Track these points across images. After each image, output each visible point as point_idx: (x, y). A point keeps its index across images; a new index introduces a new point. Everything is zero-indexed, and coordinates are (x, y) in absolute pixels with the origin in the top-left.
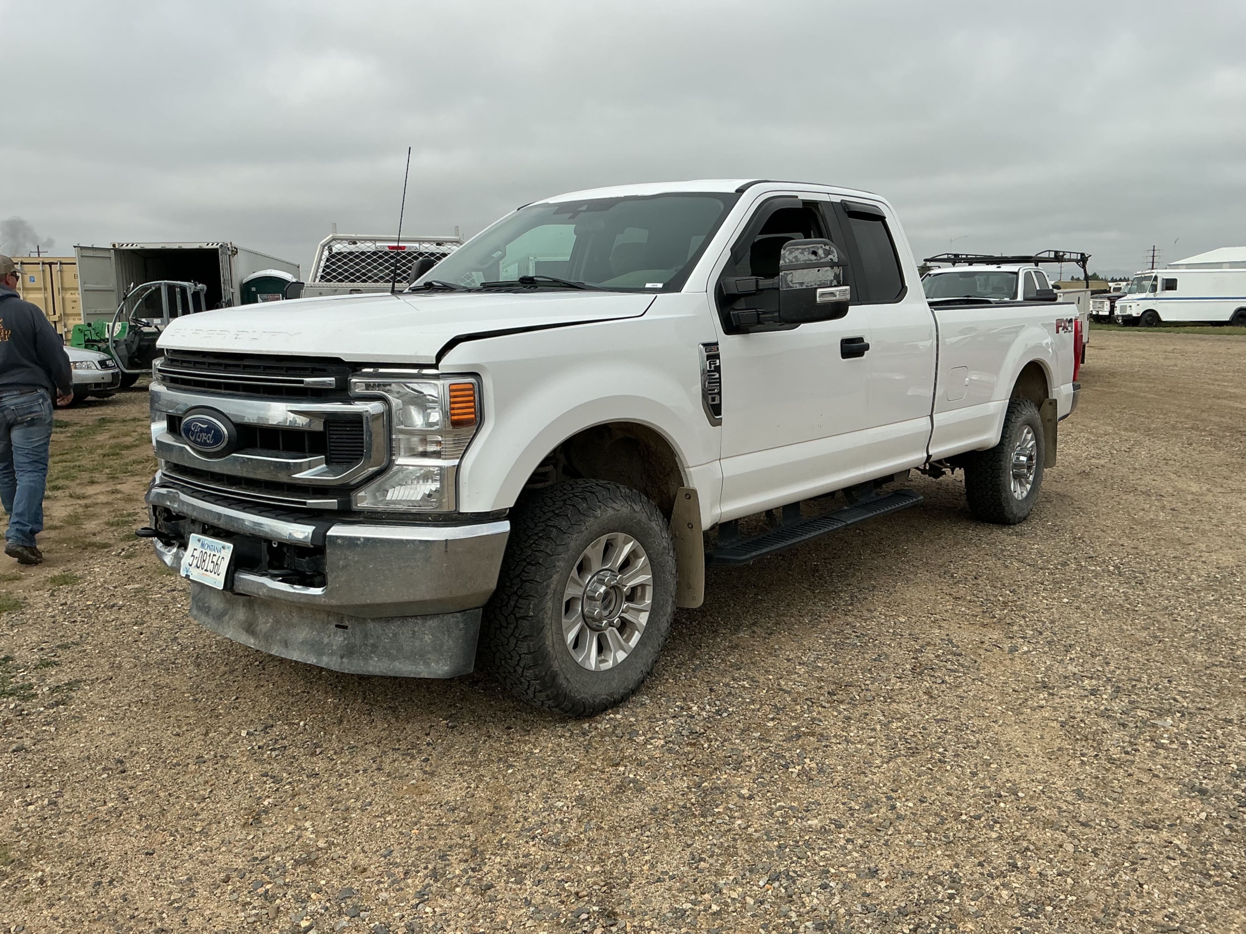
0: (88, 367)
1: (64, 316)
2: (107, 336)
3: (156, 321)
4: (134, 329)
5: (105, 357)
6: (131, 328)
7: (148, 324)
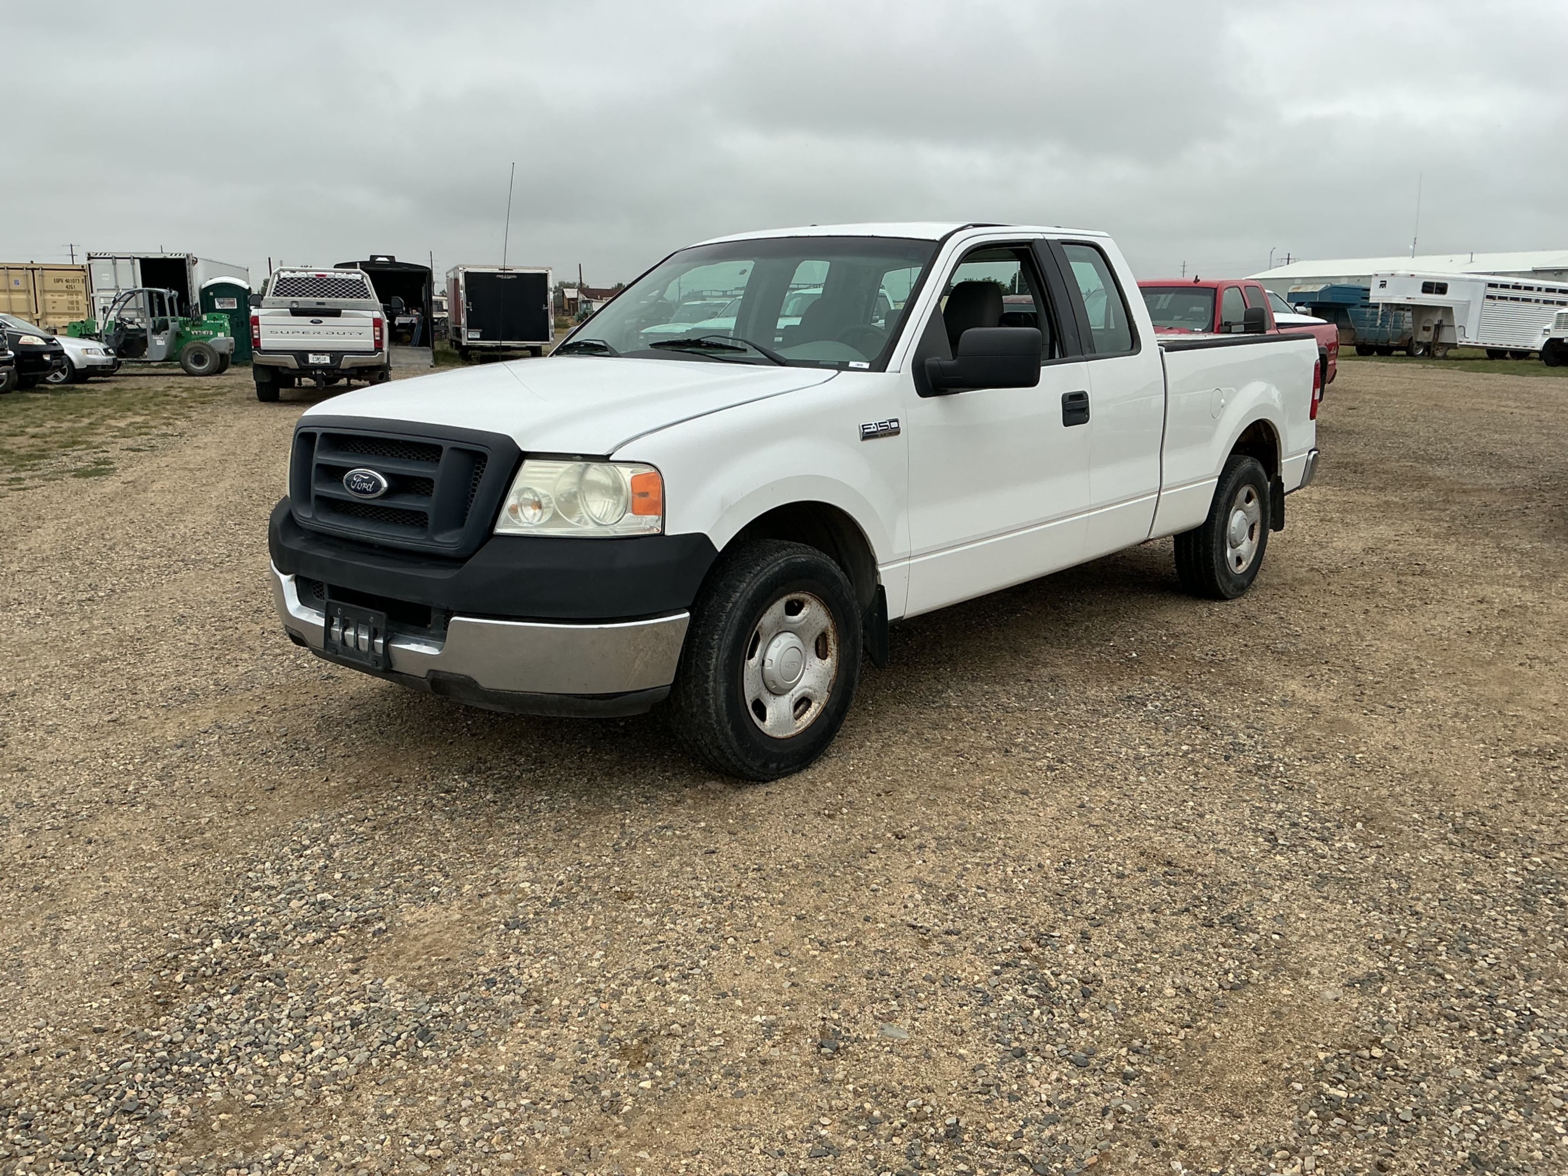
0: (96, 354)
1: (46, 314)
2: (97, 331)
3: (137, 320)
4: (120, 326)
5: (106, 347)
6: (117, 325)
7: (131, 323)
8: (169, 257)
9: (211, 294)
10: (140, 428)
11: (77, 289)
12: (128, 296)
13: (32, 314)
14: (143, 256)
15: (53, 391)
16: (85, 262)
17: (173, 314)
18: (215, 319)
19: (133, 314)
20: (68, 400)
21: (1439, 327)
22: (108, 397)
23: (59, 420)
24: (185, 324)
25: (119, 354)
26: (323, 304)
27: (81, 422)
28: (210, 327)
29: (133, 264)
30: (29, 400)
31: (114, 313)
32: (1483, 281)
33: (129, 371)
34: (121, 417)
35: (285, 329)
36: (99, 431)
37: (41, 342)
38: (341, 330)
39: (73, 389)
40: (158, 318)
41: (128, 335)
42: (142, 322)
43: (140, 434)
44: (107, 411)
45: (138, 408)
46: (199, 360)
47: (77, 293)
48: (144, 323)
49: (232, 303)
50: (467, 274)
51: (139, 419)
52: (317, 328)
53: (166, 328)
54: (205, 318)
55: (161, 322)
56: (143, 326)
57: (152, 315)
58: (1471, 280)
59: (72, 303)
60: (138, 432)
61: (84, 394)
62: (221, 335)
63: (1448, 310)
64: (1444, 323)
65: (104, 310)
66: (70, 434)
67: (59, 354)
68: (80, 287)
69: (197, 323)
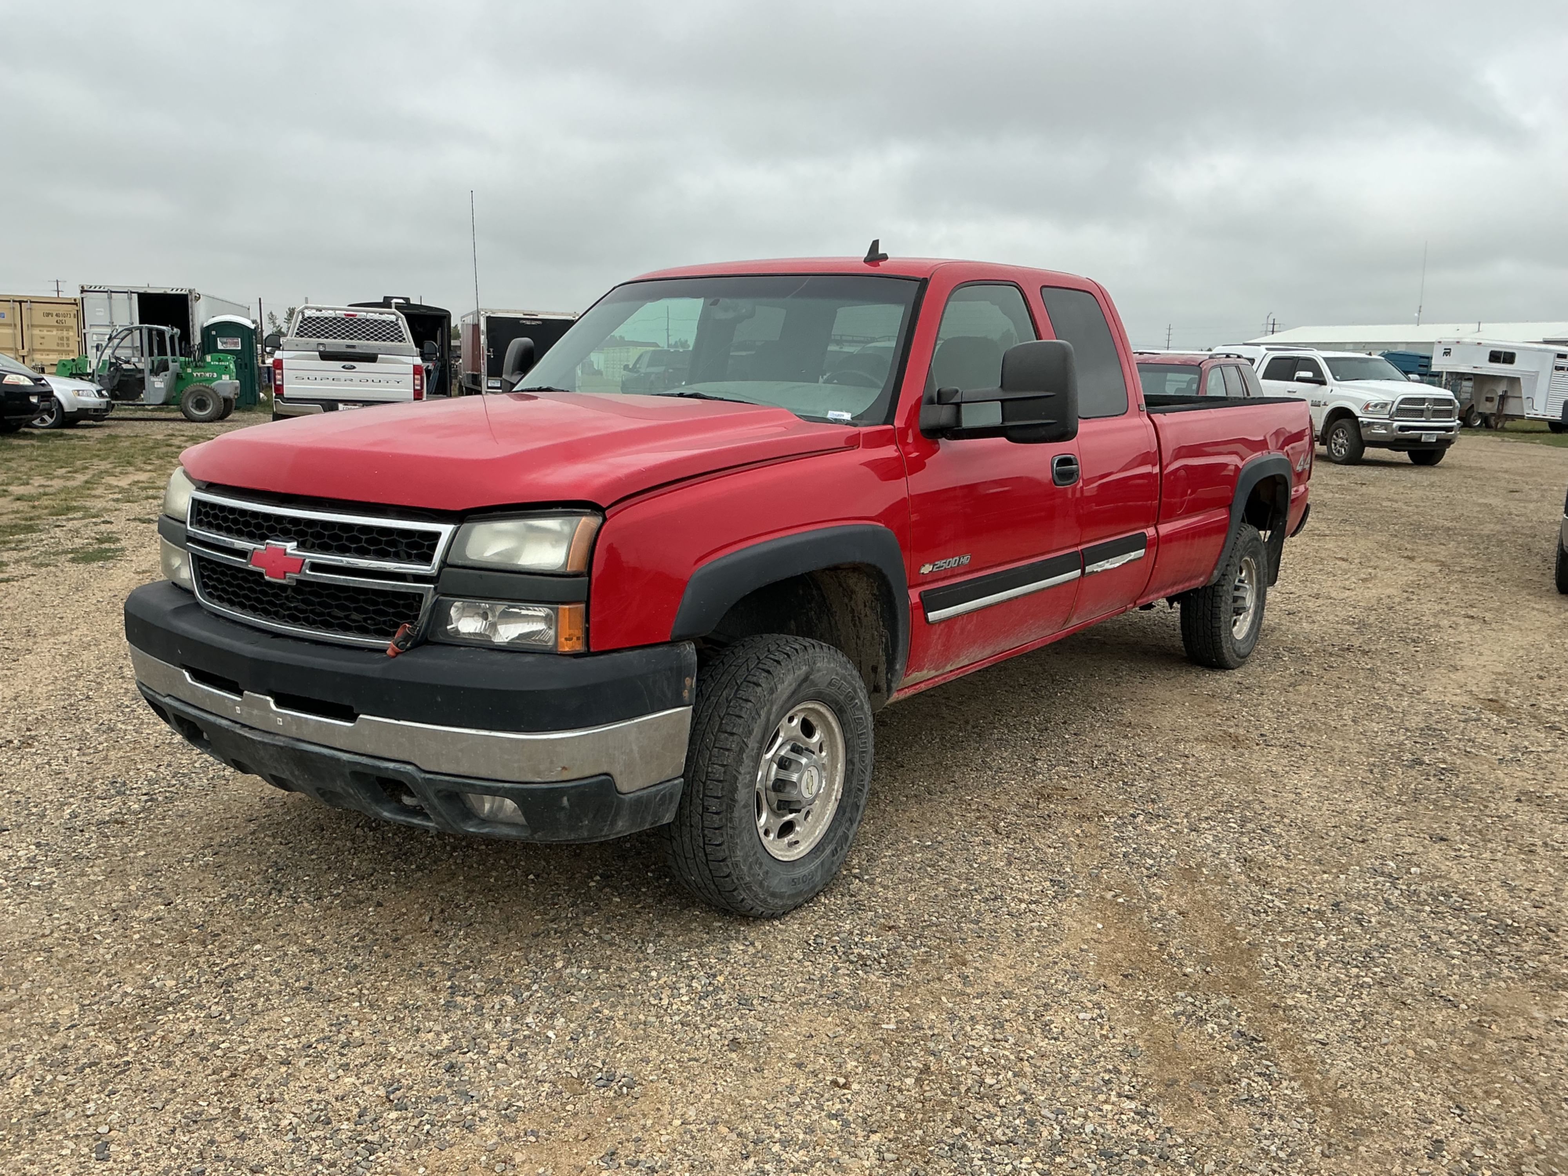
0: (88, 396)
1: (32, 351)
2: (89, 371)
3: (134, 360)
4: (115, 365)
5: (99, 388)
6: (111, 364)
7: (128, 362)
8: (169, 292)
9: (214, 333)
10: (146, 488)
11: (67, 324)
12: (126, 332)
13: (17, 350)
14: (142, 291)
15: (39, 437)
16: (78, 295)
17: (173, 354)
18: (220, 360)
19: (129, 352)
20: (56, 449)
21: (1503, 398)
22: (103, 446)
23: (49, 476)
24: (187, 365)
25: (113, 396)
26: (353, 347)
27: (74, 479)
28: (214, 369)
29: (130, 299)
30: (12, 448)
31: (108, 351)
32: (1550, 351)
33: (122, 414)
34: (121, 473)
35: (312, 375)
36: (97, 492)
37: (28, 382)
38: (376, 377)
39: (61, 435)
40: (157, 358)
41: (123, 375)
42: (140, 361)
43: (147, 498)
44: (105, 465)
45: (139, 461)
46: (201, 405)
47: (68, 328)
48: (143, 363)
49: (236, 344)
50: (489, 319)
51: (142, 477)
52: (349, 374)
53: (166, 369)
54: (208, 358)
55: (160, 362)
56: (140, 366)
57: (151, 354)
58: (1540, 350)
59: (62, 339)
60: (144, 494)
61: (75, 442)
62: (226, 378)
63: (1514, 381)
64: (1509, 394)
65: (97, 347)
66: (63, 496)
67: (47, 395)
68: (72, 322)
69: (200, 364)
